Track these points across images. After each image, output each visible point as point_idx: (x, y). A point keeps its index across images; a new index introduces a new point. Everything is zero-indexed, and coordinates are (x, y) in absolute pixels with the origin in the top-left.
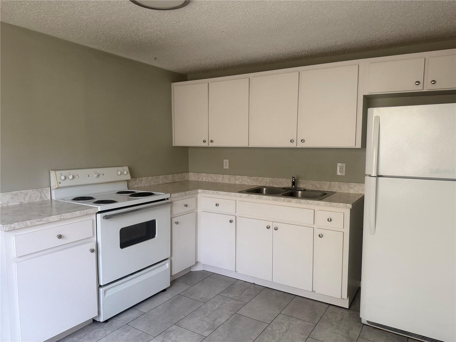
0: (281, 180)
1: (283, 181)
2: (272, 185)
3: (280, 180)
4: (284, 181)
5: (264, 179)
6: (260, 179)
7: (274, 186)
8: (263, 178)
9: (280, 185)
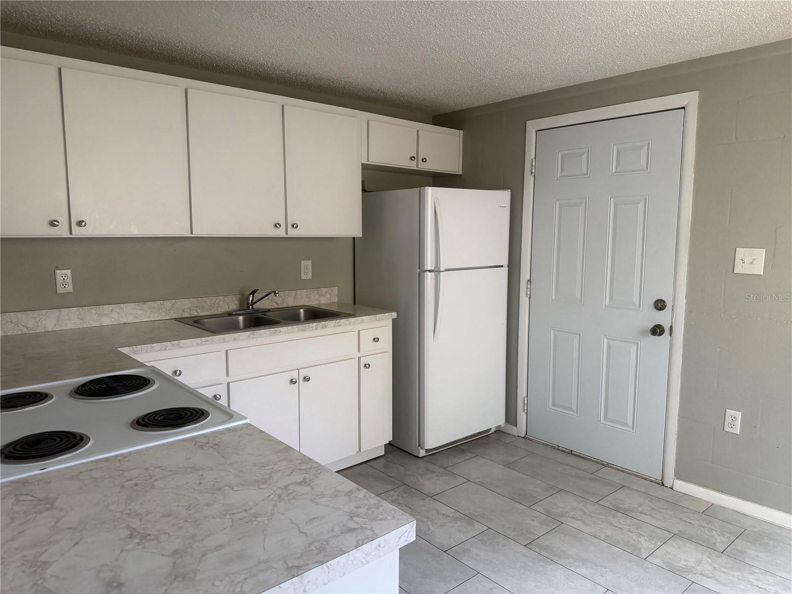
0: (214, 299)
1: (218, 301)
2: (197, 313)
3: (212, 300)
4: (220, 301)
5: (176, 303)
6: (168, 304)
7: (200, 315)
8: (173, 303)
9: (213, 310)
